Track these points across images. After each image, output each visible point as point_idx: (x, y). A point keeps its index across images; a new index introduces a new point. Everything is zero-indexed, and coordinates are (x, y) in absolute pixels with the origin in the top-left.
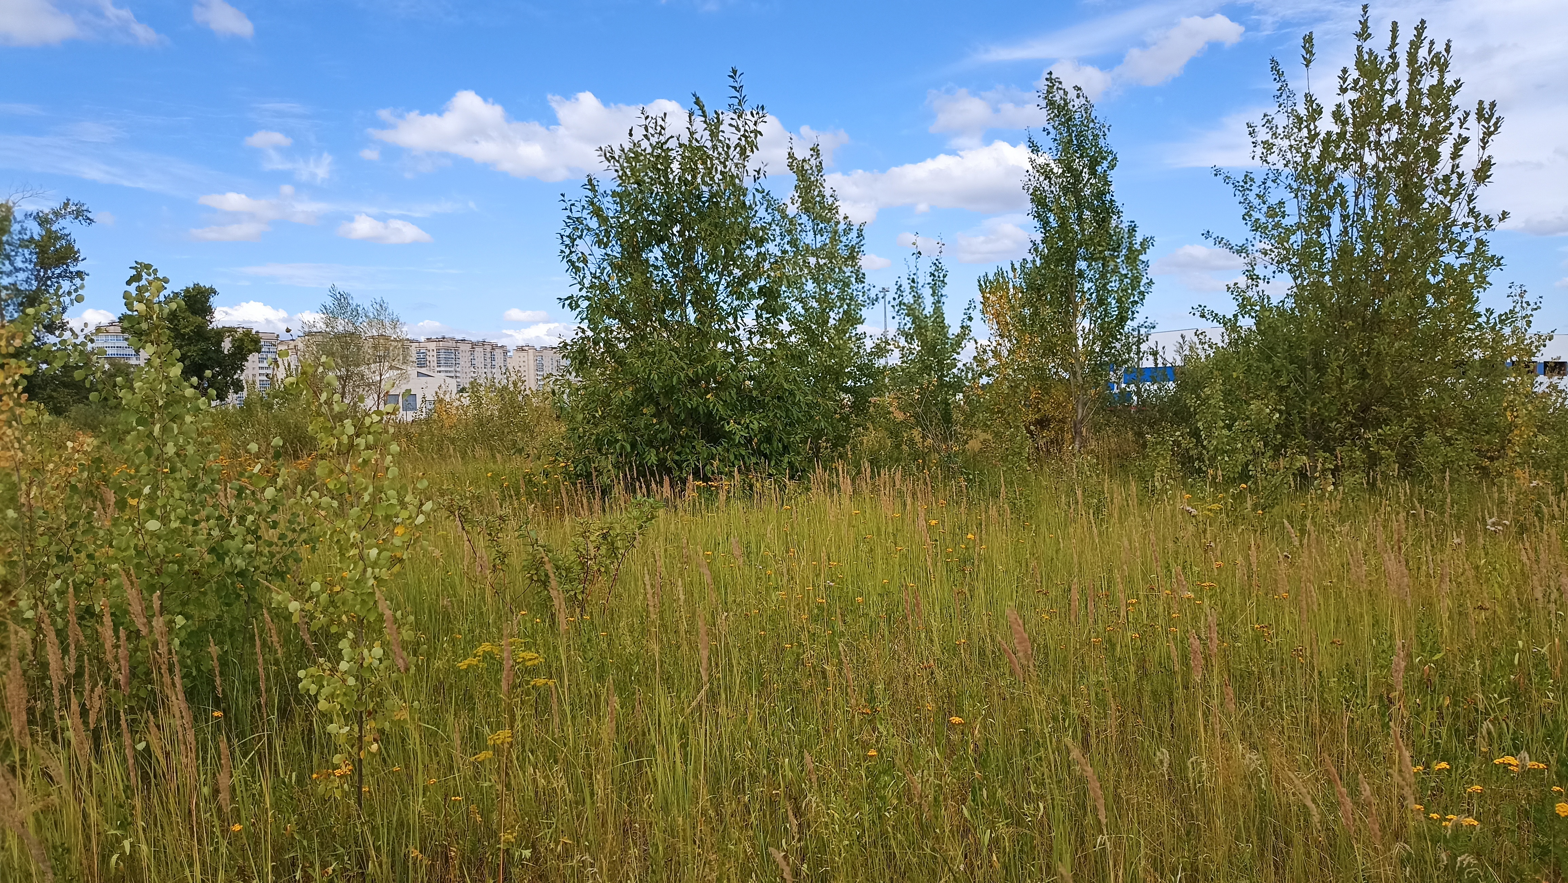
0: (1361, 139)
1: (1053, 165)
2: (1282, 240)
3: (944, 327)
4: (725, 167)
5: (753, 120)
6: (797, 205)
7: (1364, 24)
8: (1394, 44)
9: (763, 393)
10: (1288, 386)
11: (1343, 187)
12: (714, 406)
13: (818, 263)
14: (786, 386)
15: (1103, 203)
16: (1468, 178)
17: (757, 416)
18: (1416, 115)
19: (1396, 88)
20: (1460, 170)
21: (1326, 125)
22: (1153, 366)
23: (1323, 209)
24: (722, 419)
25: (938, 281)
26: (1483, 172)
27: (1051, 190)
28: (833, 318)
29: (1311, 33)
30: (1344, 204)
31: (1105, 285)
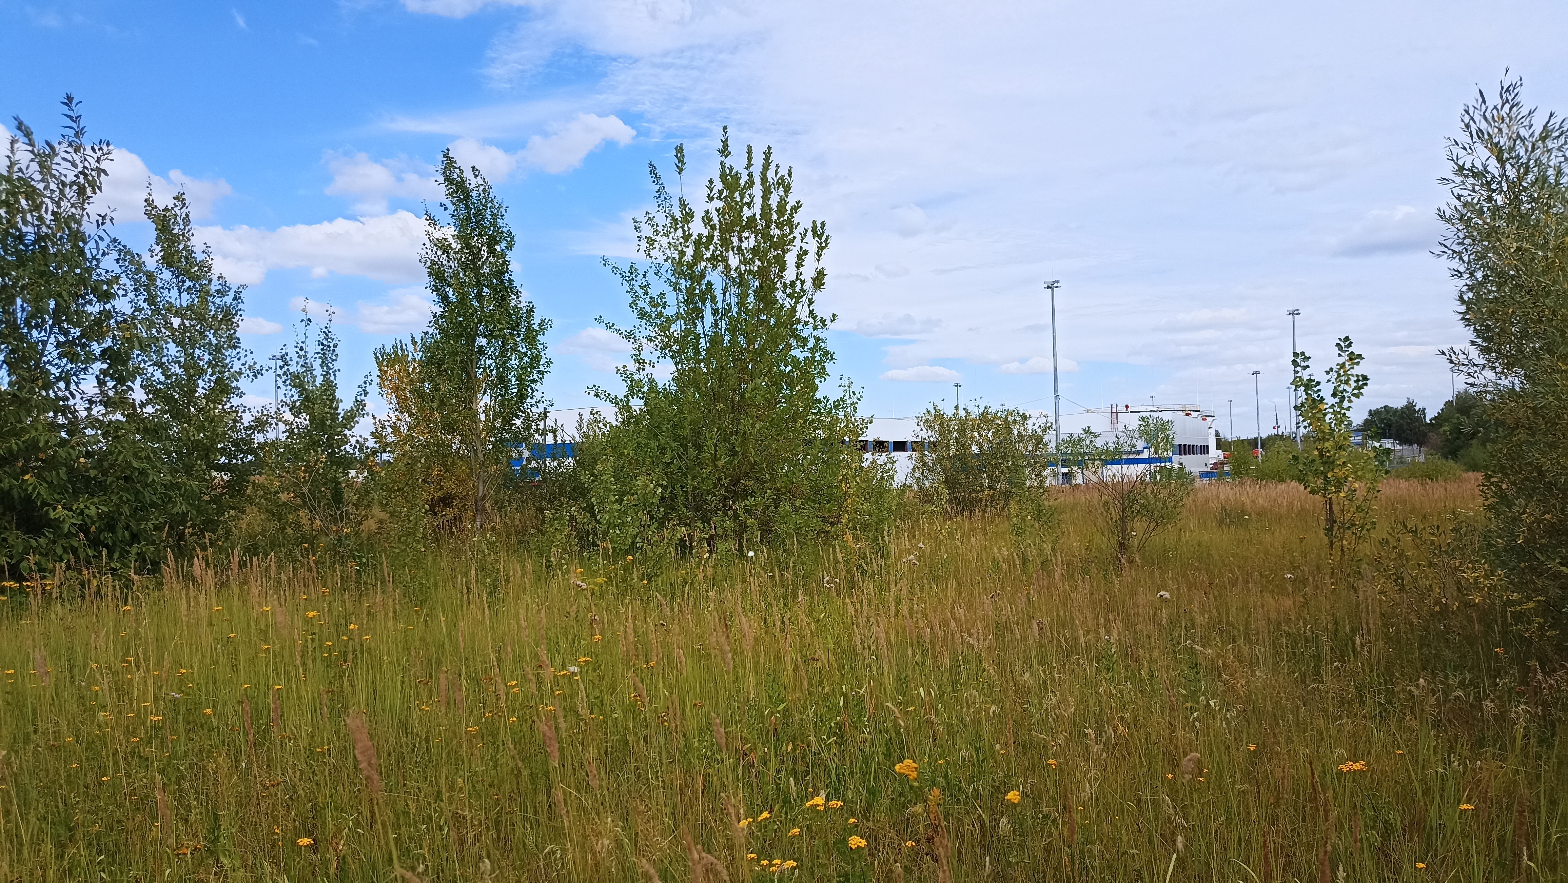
0: (726, 243)
1: (451, 240)
2: (664, 330)
3: (333, 399)
4: (59, 207)
5: (95, 156)
6: (156, 258)
7: (725, 142)
8: (749, 165)
9: (105, 473)
10: (672, 463)
11: (712, 285)
12: (34, 489)
13: (183, 324)
14: (135, 464)
15: (502, 282)
16: (808, 285)
17: (96, 500)
18: (768, 226)
19: (752, 201)
20: (802, 278)
21: (697, 228)
22: (553, 442)
23: (697, 303)
24: (45, 504)
25: (327, 352)
26: (819, 280)
27: (450, 265)
28: (202, 387)
29: (681, 144)
30: (714, 300)
31: (505, 362)
